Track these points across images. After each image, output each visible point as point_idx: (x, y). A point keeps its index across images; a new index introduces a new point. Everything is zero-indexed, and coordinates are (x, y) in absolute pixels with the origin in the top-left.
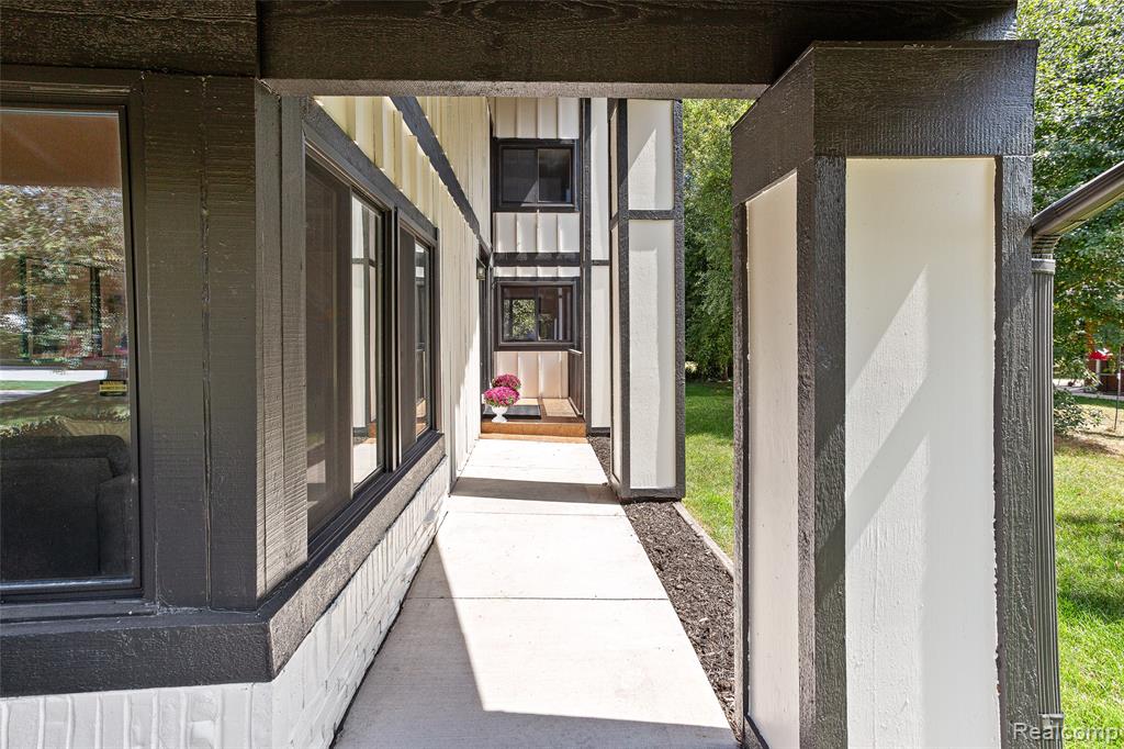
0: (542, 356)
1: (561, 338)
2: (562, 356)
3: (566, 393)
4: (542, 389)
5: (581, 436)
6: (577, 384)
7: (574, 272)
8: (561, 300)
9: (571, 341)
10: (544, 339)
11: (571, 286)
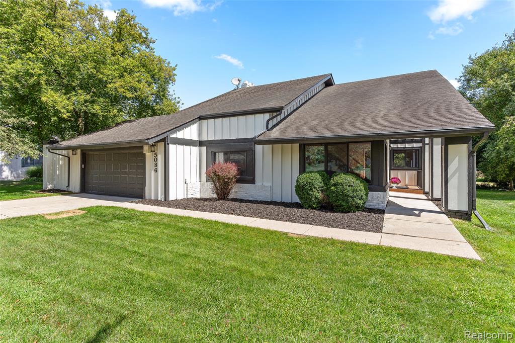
0: (407, 172)
1: (414, 166)
2: (415, 172)
3: (416, 184)
4: (407, 183)
5: (421, 194)
6: (420, 182)
7: (420, 145)
8: (414, 153)
9: (419, 167)
10: (408, 166)
11: (419, 150)
